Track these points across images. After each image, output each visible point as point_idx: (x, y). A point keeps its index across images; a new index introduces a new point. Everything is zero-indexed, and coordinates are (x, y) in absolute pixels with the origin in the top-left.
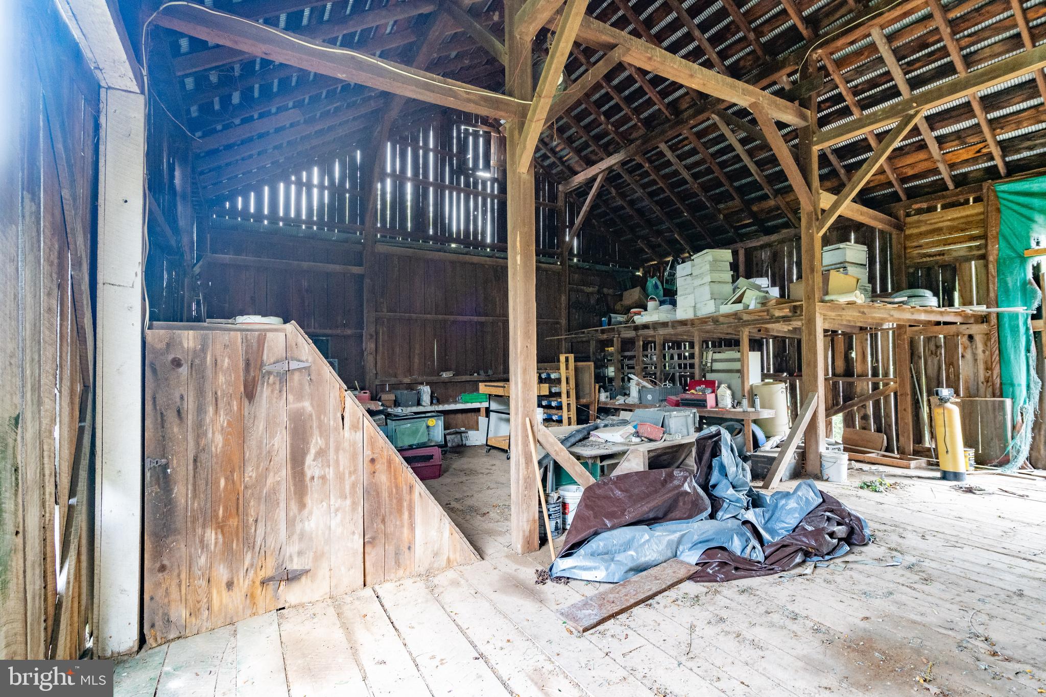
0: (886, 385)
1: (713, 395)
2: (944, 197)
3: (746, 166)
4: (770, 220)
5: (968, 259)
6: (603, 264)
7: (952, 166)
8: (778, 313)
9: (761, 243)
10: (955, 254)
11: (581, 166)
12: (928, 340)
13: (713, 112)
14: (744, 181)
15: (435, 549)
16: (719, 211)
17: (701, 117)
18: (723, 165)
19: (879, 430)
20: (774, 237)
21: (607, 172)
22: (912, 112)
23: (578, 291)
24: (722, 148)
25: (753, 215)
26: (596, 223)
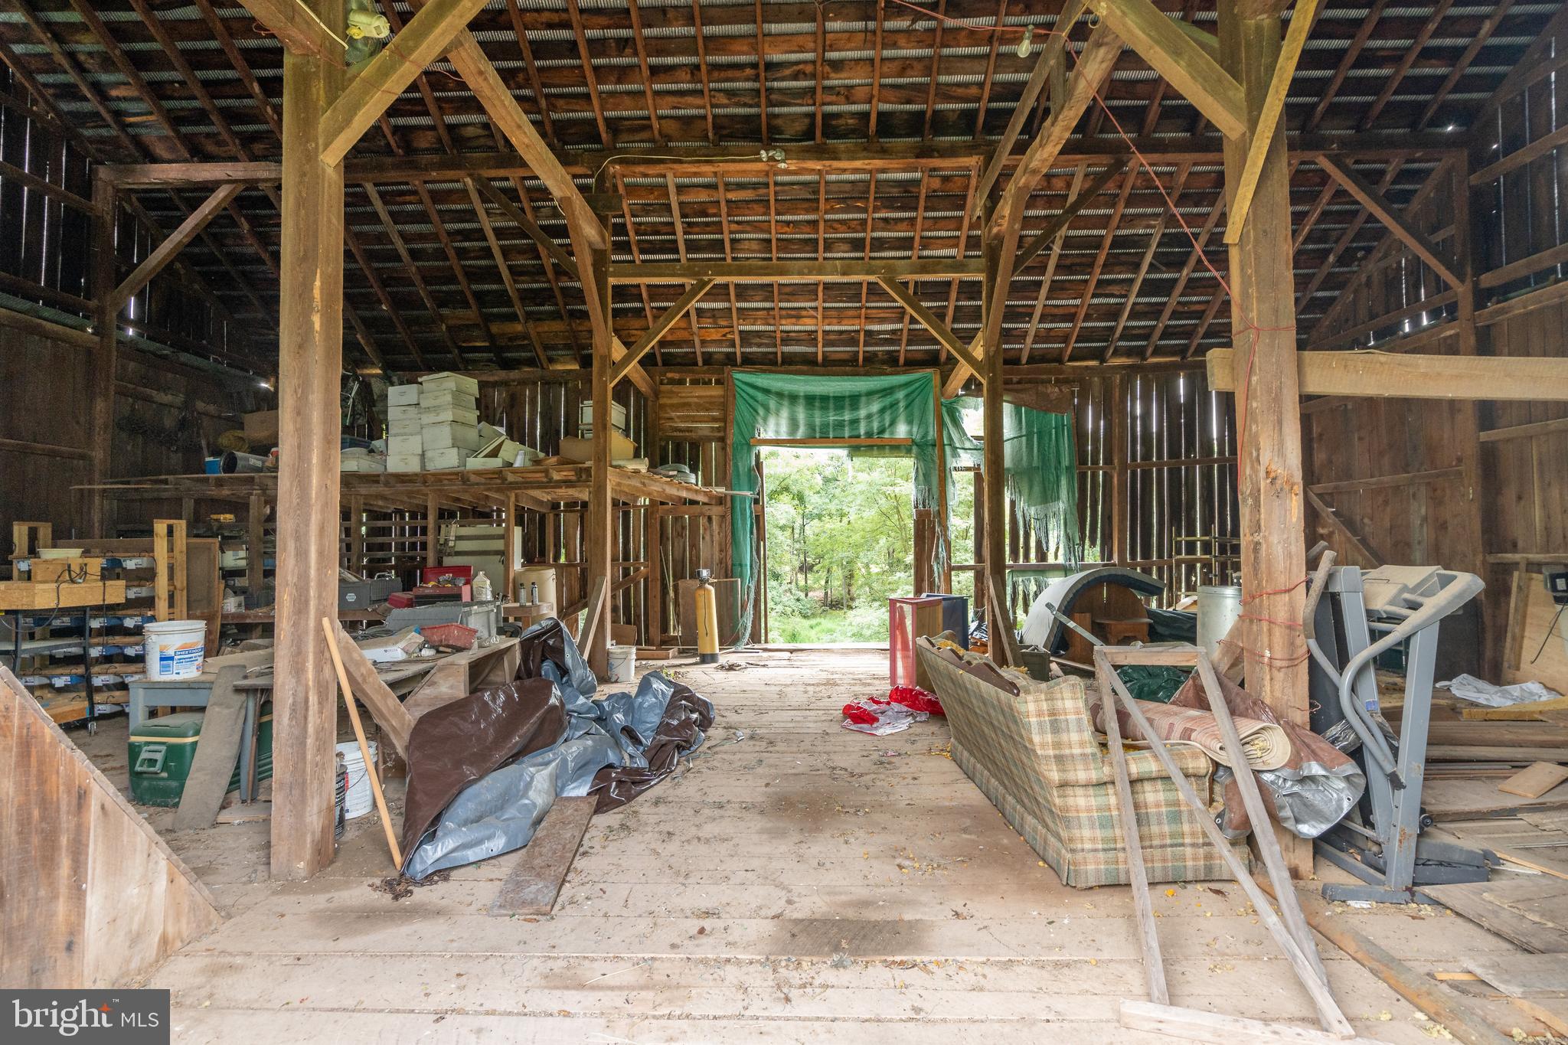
0: (637, 570)
1: (468, 587)
2: (693, 372)
3: (496, 267)
4: (508, 349)
5: (709, 440)
6: (197, 354)
7: (703, 342)
8: (556, 476)
9: (496, 378)
10: (700, 433)
11: (172, 149)
12: (676, 519)
13: (470, 175)
14: (486, 287)
15: (135, 927)
16: (442, 318)
17: (450, 174)
18: (462, 253)
19: (628, 622)
20: (514, 374)
21: (242, 187)
22: (706, 278)
23: (137, 397)
24: (464, 230)
25: (491, 337)
26: (182, 272)
